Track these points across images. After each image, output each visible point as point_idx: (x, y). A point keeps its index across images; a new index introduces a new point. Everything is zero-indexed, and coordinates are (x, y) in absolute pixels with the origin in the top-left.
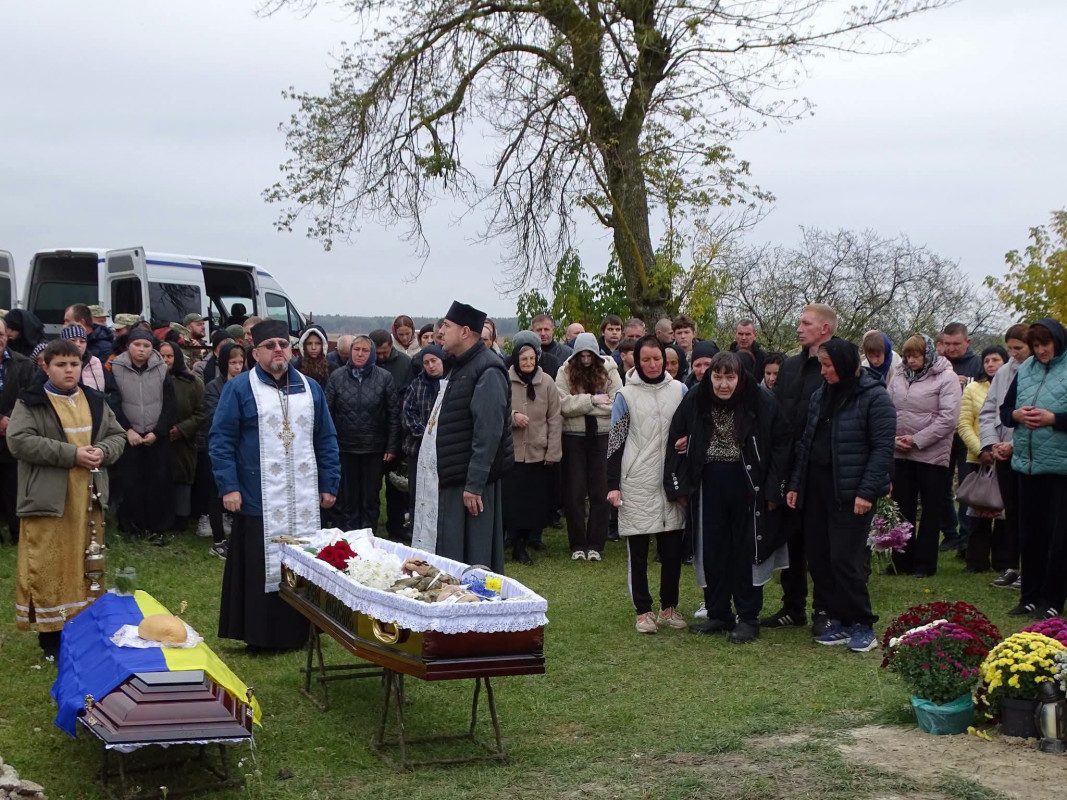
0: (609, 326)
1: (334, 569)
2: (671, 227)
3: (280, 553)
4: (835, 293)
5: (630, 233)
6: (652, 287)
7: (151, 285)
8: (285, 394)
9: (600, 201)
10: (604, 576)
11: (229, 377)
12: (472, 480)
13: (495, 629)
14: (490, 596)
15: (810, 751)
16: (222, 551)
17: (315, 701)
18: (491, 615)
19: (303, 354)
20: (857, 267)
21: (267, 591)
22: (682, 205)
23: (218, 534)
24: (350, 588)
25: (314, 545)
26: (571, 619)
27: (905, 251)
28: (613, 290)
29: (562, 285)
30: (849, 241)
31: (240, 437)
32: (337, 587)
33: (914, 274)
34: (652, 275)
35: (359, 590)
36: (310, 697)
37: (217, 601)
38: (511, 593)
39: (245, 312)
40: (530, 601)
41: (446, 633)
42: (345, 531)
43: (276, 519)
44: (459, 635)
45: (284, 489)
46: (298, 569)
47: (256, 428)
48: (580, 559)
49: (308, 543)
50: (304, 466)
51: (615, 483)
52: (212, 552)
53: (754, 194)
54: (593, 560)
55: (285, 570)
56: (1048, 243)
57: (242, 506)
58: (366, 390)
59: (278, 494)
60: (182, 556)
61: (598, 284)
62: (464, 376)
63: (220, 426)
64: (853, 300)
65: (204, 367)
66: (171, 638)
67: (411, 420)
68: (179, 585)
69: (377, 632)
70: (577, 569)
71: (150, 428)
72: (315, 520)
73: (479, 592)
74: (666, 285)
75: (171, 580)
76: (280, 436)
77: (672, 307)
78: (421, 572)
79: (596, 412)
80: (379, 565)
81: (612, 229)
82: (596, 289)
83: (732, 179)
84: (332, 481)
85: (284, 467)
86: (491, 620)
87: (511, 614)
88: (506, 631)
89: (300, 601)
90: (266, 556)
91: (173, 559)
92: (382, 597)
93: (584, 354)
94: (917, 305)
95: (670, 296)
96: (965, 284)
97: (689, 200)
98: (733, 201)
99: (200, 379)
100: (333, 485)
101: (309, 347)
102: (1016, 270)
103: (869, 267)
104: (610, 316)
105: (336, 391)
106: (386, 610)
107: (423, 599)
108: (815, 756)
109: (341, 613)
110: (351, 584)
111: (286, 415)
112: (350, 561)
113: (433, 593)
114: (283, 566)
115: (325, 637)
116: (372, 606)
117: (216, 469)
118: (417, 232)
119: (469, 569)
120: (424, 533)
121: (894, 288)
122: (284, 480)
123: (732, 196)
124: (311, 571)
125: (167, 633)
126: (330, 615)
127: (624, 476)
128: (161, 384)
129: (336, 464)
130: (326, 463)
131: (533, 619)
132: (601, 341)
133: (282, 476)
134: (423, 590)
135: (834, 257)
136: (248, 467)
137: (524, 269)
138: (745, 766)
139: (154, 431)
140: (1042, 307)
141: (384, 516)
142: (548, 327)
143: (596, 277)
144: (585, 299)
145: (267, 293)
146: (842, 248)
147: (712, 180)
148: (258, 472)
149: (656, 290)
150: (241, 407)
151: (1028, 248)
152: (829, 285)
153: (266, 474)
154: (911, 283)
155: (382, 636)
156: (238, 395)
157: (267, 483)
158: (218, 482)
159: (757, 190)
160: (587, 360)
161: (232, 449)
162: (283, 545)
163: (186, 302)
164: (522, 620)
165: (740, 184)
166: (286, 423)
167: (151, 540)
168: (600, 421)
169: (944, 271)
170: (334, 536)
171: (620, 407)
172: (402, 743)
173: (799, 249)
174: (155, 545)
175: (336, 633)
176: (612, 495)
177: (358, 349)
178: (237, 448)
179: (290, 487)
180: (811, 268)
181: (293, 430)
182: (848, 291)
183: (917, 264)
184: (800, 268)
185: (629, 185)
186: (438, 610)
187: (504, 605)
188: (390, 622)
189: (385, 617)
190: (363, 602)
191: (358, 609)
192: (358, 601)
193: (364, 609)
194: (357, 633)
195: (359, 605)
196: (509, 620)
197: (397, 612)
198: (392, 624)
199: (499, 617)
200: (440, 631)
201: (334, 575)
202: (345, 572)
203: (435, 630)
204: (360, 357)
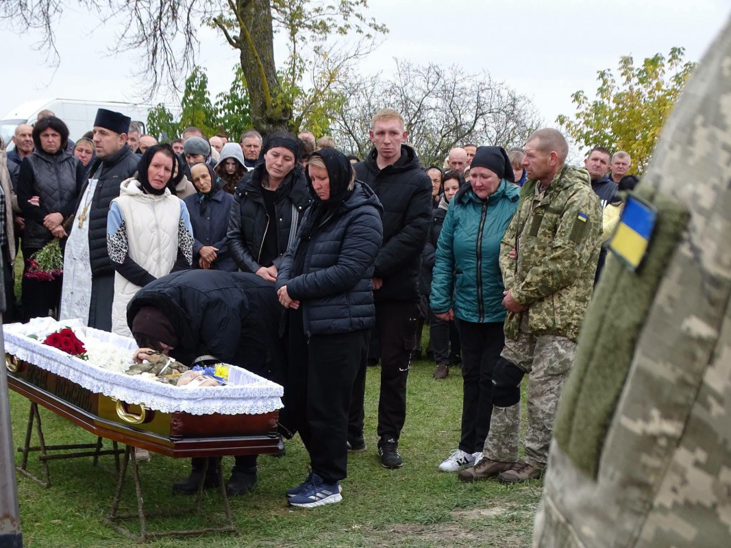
1: (67, 354)
2: (294, 52)
4: (423, 121)
5: (257, 55)
6: (275, 106)
9: (230, 24)
13: (237, 412)
15: (515, 522)
17: (35, 478)
18: (233, 399)
20: (445, 99)
22: (302, 32)
24: (89, 372)
25: (38, 333)
27: (486, 86)
28: (236, 107)
29: (191, 101)
30: (438, 74)
32: (72, 371)
33: (493, 107)
34: (275, 95)
35: (101, 374)
36: (29, 474)
38: (240, 380)
40: (269, 387)
41: (194, 414)
44: (205, 416)
46: (21, 355)
53: (370, 25)
56: (613, 84)
61: (221, 102)
64: (440, 128)
69: (121, 413)
74: (288, 105)
77: (292, 126)
78: (153, 360)
81: (239, 51)
82: (220, 107)
83: (351, 10)
86: (233, 403)
87: (251, 398)
88: (247, 413)
92: (127, 380)
93: (228, 161)
94: (495, 136)
95: (291, 117)
96: (537, 118)
97: (310, 27)
98: (348, 31)
102: (583, 108)
103: (455, 98)
106: (132, 392)
108: (519, 526)
110: (91, 369)
116: (116, 388)
118: (48, 42)
121: (476, 118)
123: (348, 26)
124: (37, 357)
126: (60, 397)
131: (270, 403)
134: (156, 375)
135: (425, 88)
137: (152, 84)
138: (462, 535)
140: (607, 141)
143: (220, 94)
144: (210, 114)
146: (431, 80)
147: (331, 9)
149: (279, 109)
151: (599, 89)
152: (418, 114)
154: (490, 115)
155: (126, 416)
159: (372, 22)
160: (231, 167)
164: (260, 403)
165: (358, 16)
169: (519, 106)
172: (141, 515)
173: (393, 80)
175: (69, 414)
180: (403, 97)
182: (435, 120)
183: (496, 98)
184: (393, 96)
185: (256, 10)
186: (187, 393)
187: (245, 390)
188: (136, 403)
189: (130, 399)
190: (106, 385)
191: (100, 391)
192: (99, 384)
193: (106, 391)
194: (96, 414)
195: (101, 388)
196: (250, 403)
197: (143, 394)
198: (139, 406)
199: (240, 400)
200: (189, 412)
201: (69, 360)
202: (83, 358)
203: (184, 411)
204: (83, 157)
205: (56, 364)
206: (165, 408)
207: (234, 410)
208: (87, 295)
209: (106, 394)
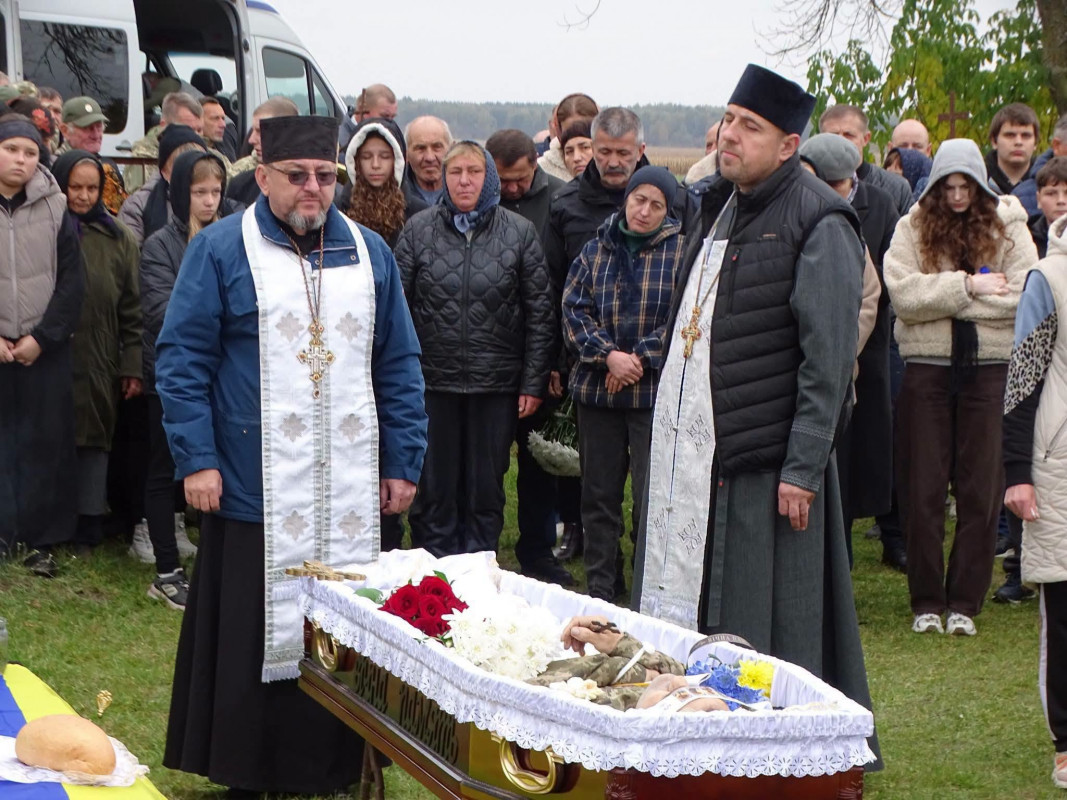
0: (1007, 128)
1: (418, 633)
3: (303, 597)
7: (26, 26)
8: (314, 267)
10: (983, 668)
11: (195, 227)
12: (803, 459)
13: (761, 771)
14: (749, 700)
16: (173, 590)
18: (752, 741)
19: (353, 180)
21: (266, 679)
23: (167, 557)
24: (452, 676)
25: (373, 584)
26: (911, 758)
31: (222, 354)
32: (426, 671)
35: (472, 680)
37: (164, 694)
38: (792, 696)
39: (220, 88)
40: (837, 713)
41: (656, 774)
42: (438, 556)
43: (289, 532)
44: (684, 779)
45: (309, 467)
46: (343, 633)
47: (255, 338)
48: (931, 630)
49: (363, 578)
50: (351, 422)
51: (1020, 468)
52: (153, 593)
54: (960, 633)
55: (312, 633)
57: (222, 499)
58: (478, 257)
59: (296, 479)
60: (92, 600)
62: (767, 235)
63: (181, 330)
65: (143, 205)
66: (84, 765)
67: (577, 328)
68: (87, 659)
69: (509, 767)
70: (925, 651)
71: (28, 326)
72: (370, 535)
73: (724, 691)
75: (69, 646)
76: (302, 358)
78: (603, 645)
79: (976, 311)
80: (513, 629)
84: (409, 454)
85: (309, 423)
86: (752, 751)
87: (794, 740)
88: (783, 774)
89: (342, 700)
90: (267, 609)
91: (72, 604)
92: (522, 695)
99: (132, 231)
100: (411, 463)
101: (367, 165)
104: (1010, 106)
105: (415, 258)
106: (530, 721)
107: (607, 702)
109: (431, 727)
110: (455, 668)
111: (315, 311)
112: (454, 619)
113: (628, 690)
114: (308, 625)
115: (397, 777)
116: (501, 712)
117: (169, 421)
119: (706, 642)
120: (671, 571)
122: (310, 449)
124: (370, 638)
125: (76, 754)
126: (407, 729)
127: (1039, 454)
128: (52, 236)
129: (416, 416)
130: (398, 415)
131: (840, 751)
132: (991, 159)
133: (305, 441)
134: (607, 684)
136: (237, 419)
139: (36, 333)
141: (511, 530)
142: (853, 130)
143: (997, 17)
144: (962, 66)
145: (267, 49)
148: (256, 429)
150: (223, 292)
153: (273, 436)
155: (516, 776)
156: (217, 266)
157: (273, 455)
158: (175, 450)
161: (204, 379)
162: (310, 581)
163: (95, 61)
164: (817, 752)
166: (316, 331)
167: (30, 562)
168: (984, 334)
170: (413, 565)
171: (1038, 304)
174: (37, 574)
175: (420, 769)
176: (1016, 494)
177: (459, 171)
178: (214, 378)
179: (321, 465)
181: (330, 346)
186: (640, 726)
187: (779, 720)
188: (538, 749)
189: (528, 738)
190: (481, 705)
191: (470, 719)
192: (471, 702)
193: (483, 720)
194: (464, 769)
195: (473, 712)
196: (790, 752)
197: (553, 727)
198: (543, 753)
199: (768, 744)
200: (644, 770)
201: (419, 646)
202: (443, 642)
203: (633, 768)
204: (464, 186)
205: (401, 655)
206: (593, 759)
207: (753, 767)
208: (702, 516)
209: (481, 726)
